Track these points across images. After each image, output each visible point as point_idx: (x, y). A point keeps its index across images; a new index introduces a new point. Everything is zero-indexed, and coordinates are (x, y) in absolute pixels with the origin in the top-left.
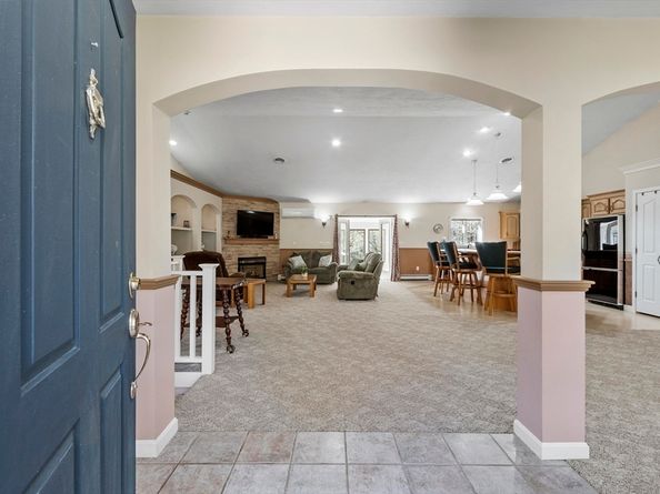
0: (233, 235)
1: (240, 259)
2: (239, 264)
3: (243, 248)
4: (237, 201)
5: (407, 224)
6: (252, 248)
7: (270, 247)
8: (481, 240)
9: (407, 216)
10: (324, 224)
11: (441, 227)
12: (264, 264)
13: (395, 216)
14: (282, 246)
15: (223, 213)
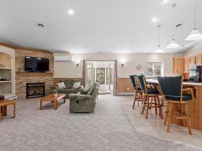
0: (22, 71)
1: (27, 84)
2: (28, 87)
3: (30, 78)
4: (25, 51)
5: (122, 65)
6: (36, 78)
7: (48, 77)
8: (162, 75)
9: (122, 60)
10: (78, 65)
11: (141, 67)
12: (44, 87)
13: (116, 61)
14: (55, 77)
15: (16, 58)
